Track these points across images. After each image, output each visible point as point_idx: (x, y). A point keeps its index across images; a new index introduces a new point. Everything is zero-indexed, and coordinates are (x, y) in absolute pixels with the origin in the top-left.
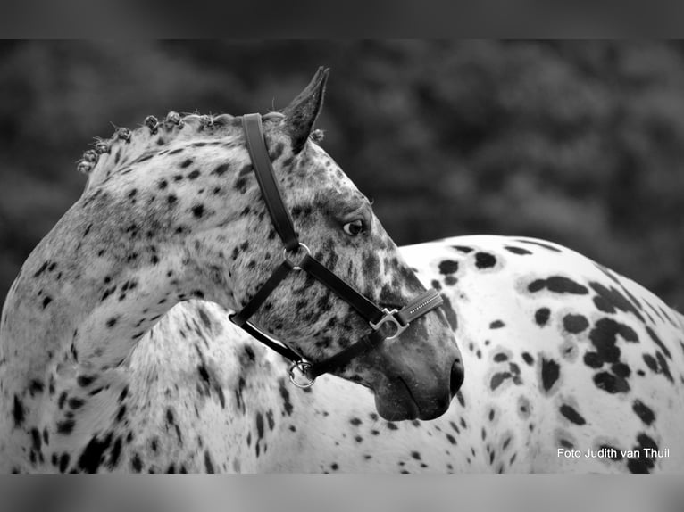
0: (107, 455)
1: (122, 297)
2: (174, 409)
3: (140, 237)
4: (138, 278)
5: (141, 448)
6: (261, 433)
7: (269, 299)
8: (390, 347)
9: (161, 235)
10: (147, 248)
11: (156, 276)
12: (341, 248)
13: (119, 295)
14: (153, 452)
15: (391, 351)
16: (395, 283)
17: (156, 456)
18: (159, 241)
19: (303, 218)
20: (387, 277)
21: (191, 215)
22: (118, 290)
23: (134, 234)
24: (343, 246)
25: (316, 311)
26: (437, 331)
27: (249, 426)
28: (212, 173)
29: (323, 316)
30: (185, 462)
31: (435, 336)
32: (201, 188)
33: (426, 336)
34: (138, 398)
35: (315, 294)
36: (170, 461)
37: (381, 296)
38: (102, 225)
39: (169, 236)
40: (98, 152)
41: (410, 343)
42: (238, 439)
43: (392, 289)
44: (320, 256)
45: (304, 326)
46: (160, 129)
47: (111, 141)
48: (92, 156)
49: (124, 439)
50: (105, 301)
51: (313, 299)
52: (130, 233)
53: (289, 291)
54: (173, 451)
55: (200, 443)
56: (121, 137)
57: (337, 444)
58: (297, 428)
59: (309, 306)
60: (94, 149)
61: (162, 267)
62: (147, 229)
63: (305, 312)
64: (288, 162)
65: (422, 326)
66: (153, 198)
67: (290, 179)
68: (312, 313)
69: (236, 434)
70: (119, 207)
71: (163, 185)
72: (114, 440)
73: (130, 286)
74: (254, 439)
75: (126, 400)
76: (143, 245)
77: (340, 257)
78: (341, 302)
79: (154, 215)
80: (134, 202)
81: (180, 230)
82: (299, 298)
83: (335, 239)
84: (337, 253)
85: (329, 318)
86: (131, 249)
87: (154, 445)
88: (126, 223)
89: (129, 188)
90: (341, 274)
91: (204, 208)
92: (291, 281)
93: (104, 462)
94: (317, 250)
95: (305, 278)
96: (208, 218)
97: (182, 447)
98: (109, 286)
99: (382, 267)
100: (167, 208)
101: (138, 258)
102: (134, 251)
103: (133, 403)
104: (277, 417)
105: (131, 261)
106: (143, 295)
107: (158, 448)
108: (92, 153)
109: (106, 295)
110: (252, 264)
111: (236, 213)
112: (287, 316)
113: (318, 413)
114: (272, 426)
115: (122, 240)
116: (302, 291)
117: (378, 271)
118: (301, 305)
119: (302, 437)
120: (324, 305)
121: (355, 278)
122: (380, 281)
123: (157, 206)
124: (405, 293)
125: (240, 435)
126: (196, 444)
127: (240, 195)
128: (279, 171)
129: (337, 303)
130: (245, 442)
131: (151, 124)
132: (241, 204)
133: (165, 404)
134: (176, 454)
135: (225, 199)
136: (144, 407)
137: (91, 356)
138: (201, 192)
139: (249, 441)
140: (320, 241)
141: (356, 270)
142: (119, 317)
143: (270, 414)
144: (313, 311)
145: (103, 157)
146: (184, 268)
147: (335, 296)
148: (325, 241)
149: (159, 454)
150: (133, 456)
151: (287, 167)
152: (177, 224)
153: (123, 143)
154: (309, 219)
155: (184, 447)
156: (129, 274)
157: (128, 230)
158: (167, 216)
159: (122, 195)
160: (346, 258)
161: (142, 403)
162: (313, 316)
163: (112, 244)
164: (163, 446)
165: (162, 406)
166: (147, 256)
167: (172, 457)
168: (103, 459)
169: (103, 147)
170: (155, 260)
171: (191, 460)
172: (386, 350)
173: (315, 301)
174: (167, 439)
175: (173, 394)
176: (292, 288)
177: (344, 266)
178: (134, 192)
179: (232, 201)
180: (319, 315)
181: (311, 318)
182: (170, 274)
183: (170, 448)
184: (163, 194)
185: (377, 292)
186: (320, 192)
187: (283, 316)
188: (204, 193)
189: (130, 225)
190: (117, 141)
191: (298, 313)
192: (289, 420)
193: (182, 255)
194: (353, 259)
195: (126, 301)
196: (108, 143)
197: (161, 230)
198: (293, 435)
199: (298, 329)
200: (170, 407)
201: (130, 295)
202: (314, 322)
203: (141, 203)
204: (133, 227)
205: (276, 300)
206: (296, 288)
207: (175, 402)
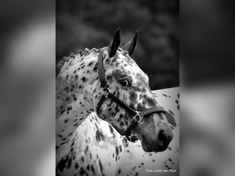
0: (67, 164)
1: (68, 113)
2: (89, 146)
3: (69, 92)
4: (72, 106)
5: (78, 161)
6: (117, 153)
7: (101, 108)
8: (141, 125)
9: (75, 90)
10: (72, 96)
11: (77, 104)
12: (121, 90)
13: (67, 112)
14: (82, 162)
15: (142, 127)
16: (143, 103)
17: (83, 163)
18: (75, 92)
19: (110, 80)
20: (140, 101)
21: (82, 81)
22: (66, 110)
23: (67, 90)
24: (121, 89)
25: (115, 112)
26: (157, 121)
27: (114, 151)
28: (88, 66)
29: (117, 114)
30: (93, 164)
31: (157, 122)
32: (84, 71)
33: (153, 122)
34: (77, 145)
35: (113, 106)
36: (88, 164)
37: (137, 107)
38: (59, 88)
39: (77, 90)
40: (64, 61)
41: (148, 124)
42: (110, 155)
43: (142, 105)
44: (114, 93)
45: (111, 117)
46: (83, 55)
47: (69, 57)
48: (62, 62)
49: (72, 158)
50: (62, 114)
51: (113, 108)
52: (66, 90)
53: (106, 105)
54: (89, 160)
55: (98, 157)
56: (72, 57)
57: (143, 156)
58: (130, 151)
59: (112, 110)
60: (63, 60)
61: (78, 101)
62: (71, 88)
63: (111, 112)
64: (107, 60)
65: (152, 118)
66: (72, 77)
67: (108, 66)
68: (113, 113)
69: (109, 154)
70: (64, 81)
71: (75, 72)
72: (69, 159)
73: (70, 109)
74: (115, 155)
75: (73, 146)
76: (70, 94)
77: (121, 93)
78: (122, 109)
79: (72, 83)
80: (67, 79)
81: (80, 87)
82: (109, 108)
83: (119, 87)
84: (119, 92)
85: (120, 115)
86: (67, 96)
87: (82, 159)
88: (65, 87)
89: (67, 74)
90: (121, 99)
91: (85, 78)
92: (106, 102)
93: (66, 167)
94: (114, 91)
95: (110, 101)
96: (87, 81)
97: (91, 159)
98: (63, 109)
99: (138, 98)
100: (75, 80)
101: (70, 99)
102: (68, 97)
103: (76, 147)
104: (123, 148)
105: (68, 100)
106: (75, 111)
107: (84, 160)
108: (62, 61)
109: (62, 112)
110: (96, 96)
111: (95, 79)
112: (106, 114)
113: (137, 146)
114: (121, 150)
115: (64, 93)
116: (110, 105)
117: (136, 98)
118: (110, 110)
119: (131, 154)
120: (117, 110)
121: (126, 100)
122: (137, 102)
123: (73, 80)
124: (147, 107)
125: (110, 154)
126: (96, 158)
127: (95, 73)
128: (105, 64)
129: (121, 109)
130: (112, 156)
131: (80, 53)
132: (96, 76)
133: (86, 145)
134: (90, 161)
135: (91, 74)
136: (79, 147)
137: (60, 132)
138: (84, 72)
139: (113, 156)
140: (114, 88)
141: (126, 98)
142: (68, 119)
143: (120, 147)
144: (113, 112)
145: (66, 63)
146: (84, 100)
147: (120, 106)
148: (116, 87)
149: (84, 162)
150: (75, 164)
151: (107, 62)
152: (79, 85)
153: (72, 58)
154: (112, 80)
155: (92, 159)
156: (69, 105)
157: (66, 89)
158: (76, 83)
159: (65, 77)
160: (123, 93)
161: (78, 146)
162: (114, 114)
163: (61, 95)
164: (85, 159)
165: (85, 146)
166: (72, 98)
167: (88, 163)
168: (65, 165)
169: (66, 60)
170: (75, 99)
171: (95, 163)
172: (140, 126)
173: (114, 109)
174: (87, 157)
175: (88, 141)
176: (107, 104)
177: (122, 96)
178: (68, 76)
179: (93, 75)
180: (116, 113)
181: (114, 115)
182: (81, 103)
183: (88, 160)
184: (74, 75)
185: (136, 106)
186: (114, 71)
187: (105, 114)
188: (85, 73)
189: (66, 87)
190: (71, 58)
191: (109, 113)
192: (127, 148)
193: (83, 96)
194: (125, 94)
195: (70, 114)
196: (68, 58)
197: (75, 88)
198: (129, 154)
199: (110, 118)
200: (87, 146)
201: (70, 112)
202: (115, 116)
203: (69, 79)
204: (67, 88)
205: (102, 109)
206: (108, 104)
207: (89, 144)
